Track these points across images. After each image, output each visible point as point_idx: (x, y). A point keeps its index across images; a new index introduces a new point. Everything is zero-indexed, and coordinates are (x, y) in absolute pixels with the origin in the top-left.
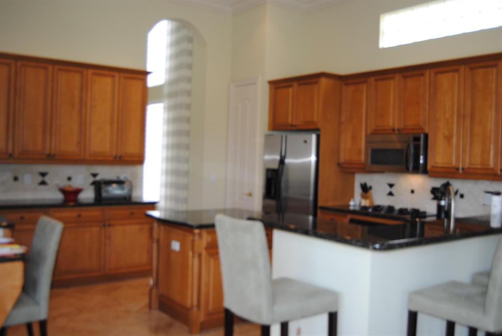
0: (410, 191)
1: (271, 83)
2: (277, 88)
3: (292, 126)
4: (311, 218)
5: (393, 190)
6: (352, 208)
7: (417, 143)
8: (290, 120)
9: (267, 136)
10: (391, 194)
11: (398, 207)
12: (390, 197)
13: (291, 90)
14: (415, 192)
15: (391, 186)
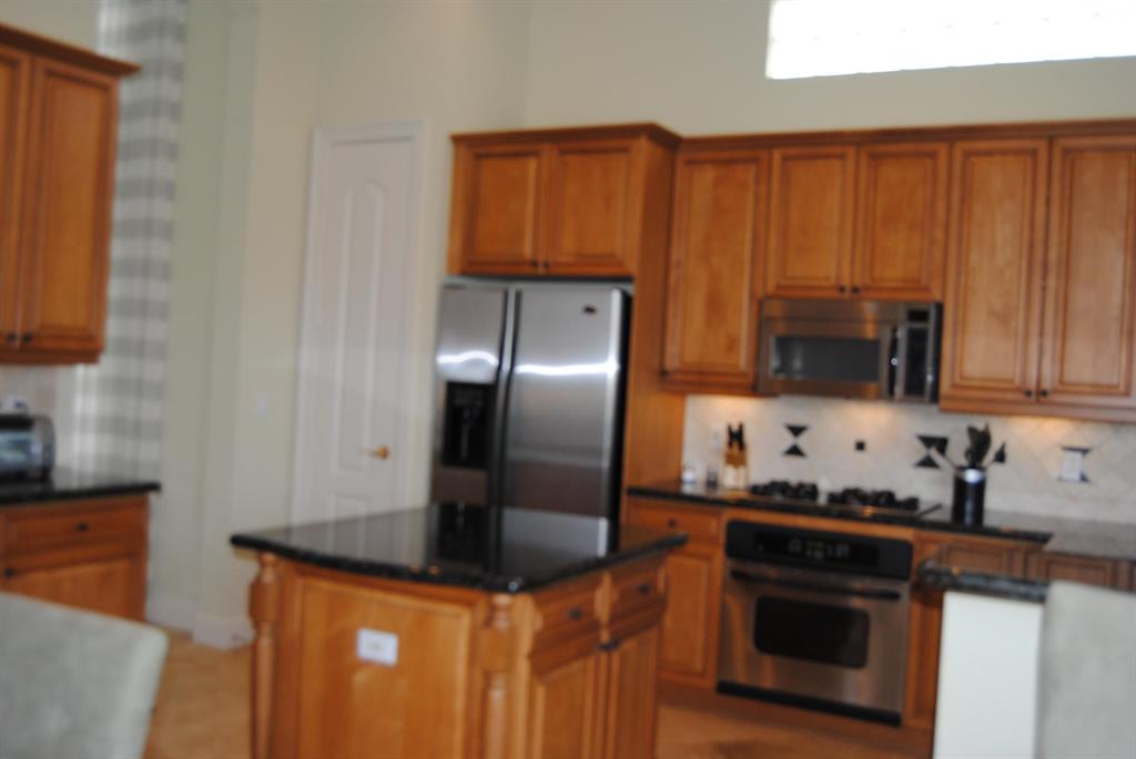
0: (852, 446)
1: (460, 141)
2: (479, 157)
3: (535, 264)
4: (603, 525)
5: (803, 442)
6: (688, 489)
7: (918, 325)
8: (527, 251)
9: (448, 288)
10: (795, 451)
11: (828, 484)
12: (795, 461)
13: (532, 164)
14: (869, 446)
15: (796, 431)
